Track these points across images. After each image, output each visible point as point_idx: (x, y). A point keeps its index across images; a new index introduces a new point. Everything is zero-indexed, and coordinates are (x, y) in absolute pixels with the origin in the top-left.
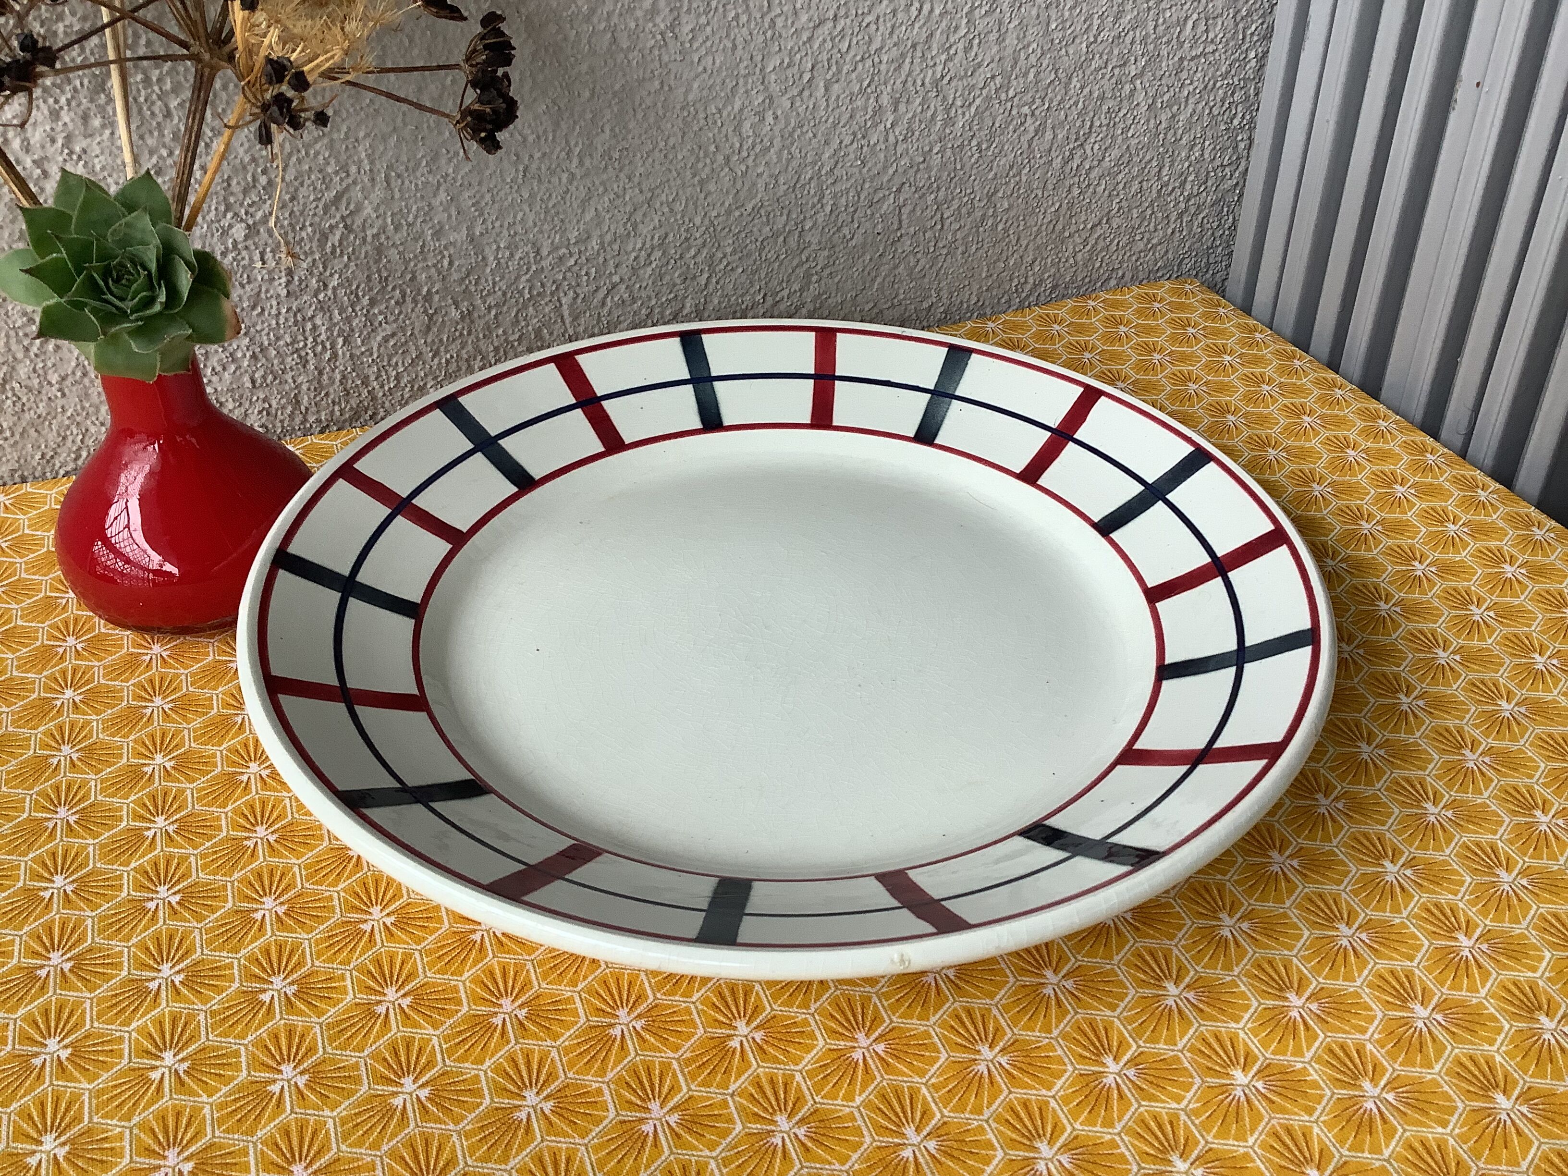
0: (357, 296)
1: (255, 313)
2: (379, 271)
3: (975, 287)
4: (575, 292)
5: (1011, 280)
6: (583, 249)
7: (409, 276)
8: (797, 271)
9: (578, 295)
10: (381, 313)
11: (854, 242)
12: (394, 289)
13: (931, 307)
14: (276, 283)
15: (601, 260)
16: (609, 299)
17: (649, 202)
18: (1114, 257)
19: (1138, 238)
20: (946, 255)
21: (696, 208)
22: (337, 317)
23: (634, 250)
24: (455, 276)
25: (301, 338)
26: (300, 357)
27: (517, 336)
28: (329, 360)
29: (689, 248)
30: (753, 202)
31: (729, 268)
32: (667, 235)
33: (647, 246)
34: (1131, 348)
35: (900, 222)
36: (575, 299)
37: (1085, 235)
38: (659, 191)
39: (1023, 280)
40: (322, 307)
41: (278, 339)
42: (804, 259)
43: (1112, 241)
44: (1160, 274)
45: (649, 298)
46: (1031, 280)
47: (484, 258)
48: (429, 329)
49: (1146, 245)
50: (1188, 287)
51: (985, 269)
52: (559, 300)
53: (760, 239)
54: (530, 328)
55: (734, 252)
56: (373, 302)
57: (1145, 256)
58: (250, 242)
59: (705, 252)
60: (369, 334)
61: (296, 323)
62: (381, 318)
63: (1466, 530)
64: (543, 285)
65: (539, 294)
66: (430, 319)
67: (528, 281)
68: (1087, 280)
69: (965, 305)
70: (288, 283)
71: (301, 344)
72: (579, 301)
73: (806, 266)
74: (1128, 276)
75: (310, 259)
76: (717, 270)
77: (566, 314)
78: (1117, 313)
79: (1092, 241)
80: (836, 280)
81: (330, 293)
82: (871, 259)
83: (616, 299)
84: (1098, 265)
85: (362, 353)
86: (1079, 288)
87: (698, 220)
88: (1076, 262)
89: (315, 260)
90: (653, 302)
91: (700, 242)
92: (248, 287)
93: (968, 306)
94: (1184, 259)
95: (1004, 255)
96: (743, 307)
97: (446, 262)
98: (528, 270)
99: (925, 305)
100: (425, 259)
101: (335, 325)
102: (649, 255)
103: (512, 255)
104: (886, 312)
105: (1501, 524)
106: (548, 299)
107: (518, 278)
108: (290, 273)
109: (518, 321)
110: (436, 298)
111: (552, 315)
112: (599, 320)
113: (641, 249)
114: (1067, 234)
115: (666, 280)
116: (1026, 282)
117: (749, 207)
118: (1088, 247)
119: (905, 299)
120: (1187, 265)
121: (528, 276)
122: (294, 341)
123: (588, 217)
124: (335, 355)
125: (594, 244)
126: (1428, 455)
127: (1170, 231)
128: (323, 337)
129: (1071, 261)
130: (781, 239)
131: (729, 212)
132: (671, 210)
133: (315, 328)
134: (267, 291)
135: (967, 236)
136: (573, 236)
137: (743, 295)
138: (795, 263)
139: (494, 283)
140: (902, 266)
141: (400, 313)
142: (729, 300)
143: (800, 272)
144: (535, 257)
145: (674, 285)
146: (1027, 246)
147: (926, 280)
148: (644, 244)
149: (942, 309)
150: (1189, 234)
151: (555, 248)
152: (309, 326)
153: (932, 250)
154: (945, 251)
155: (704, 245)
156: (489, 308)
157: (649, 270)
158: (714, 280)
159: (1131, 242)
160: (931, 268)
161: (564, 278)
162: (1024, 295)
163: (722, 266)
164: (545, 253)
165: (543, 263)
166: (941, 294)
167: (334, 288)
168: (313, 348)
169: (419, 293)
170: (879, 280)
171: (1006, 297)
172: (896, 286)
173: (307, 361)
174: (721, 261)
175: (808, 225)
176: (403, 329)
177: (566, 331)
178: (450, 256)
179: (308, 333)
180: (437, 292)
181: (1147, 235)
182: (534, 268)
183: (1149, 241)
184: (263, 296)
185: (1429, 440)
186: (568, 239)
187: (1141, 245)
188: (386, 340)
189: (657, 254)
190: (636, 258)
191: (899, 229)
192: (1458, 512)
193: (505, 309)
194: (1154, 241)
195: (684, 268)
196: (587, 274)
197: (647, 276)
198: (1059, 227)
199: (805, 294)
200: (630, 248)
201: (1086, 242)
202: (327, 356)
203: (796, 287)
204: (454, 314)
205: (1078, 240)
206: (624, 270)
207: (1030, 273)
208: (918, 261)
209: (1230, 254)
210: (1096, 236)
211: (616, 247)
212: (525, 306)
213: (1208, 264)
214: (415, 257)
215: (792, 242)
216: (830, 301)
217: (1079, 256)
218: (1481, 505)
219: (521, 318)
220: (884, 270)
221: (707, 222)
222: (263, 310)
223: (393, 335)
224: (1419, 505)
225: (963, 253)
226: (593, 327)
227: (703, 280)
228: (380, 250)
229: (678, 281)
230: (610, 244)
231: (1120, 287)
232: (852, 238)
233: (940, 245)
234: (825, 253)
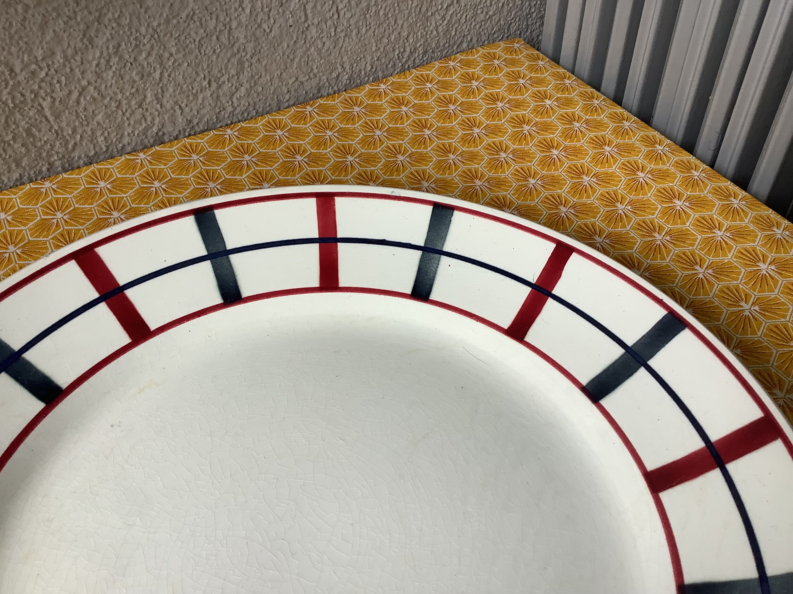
3: (369, 58)
4: (52, 97)
5: (394, 50)
6: (50, 63)
8: (232, 60)
9: (55, 99)
11: (273, 34)
13: (338, 76)
15: (68, 70)
16: (82, 99)
17: (99, 20)
18: (464, 27)
19: (479, 12)
20: (345, 37)
21: (139, 20)
23: (94, 58)
27: (10, 137)
29: (140, 53)
30: (186, 12)
31: (177, 64)
32: (119, 45)
33: (105, 54)
34: (481, 98)
35: (306, 15)
36: (53, 103)
37: (442, 13)
38: (105, 10)
39: (402, 50)
42: (236, 51)
43: (461, 16)
44: (496, 36)
45: (116, 94)
46: (408, 49)
49: (485, 16)
50: (516, 45)
51: (374, 45)
52: (40, 105)
53: (197, 40)
54: (21, 129)
55: (178, 51)
57: (485, 24)
59: (154, 53)
63: (728, 235)
64: (23, 95)
65: (21, 102)
67: (9, 93)
68: (447, 45)
69: (363, 73)
72: (57, 103)
73: (238, 56)
74: (474, 40)
76: (167, 67)
77: (48, 114)
78: (470, 71)
79: (448, 17)
80: (264, 64)
82: (288, 46)
83: (88, 98)
84: (453, 33)
86: (442, 51)
87: (143, 30)
88: (438, 33)
90: (120, 96)
91: (148, 46)
93: (366, 73)
94: (511, 23)
95: (387, 33)
96: (194, 91)
99: (334, 75)
102: (108, 61)
104: (305, 83)
105: (752, 227)
106: (29, 106)
109: (8, 125)
111: (37, 117)
112: (78, 116)
113: (100, 58)
114: (430, 14)
115: (127, 78)
116: (404, 51)
117: (184, 16)
118: (446, 22)
119: (318, 72)
120: (514, 28)
121: (8, 90)
123: (48, 38)
125: (59, 58)
126: (694, 172)
127: (500, 5)
129: (435, 33)
130: (214, 38)
131: (168, 21)
132: (119, 25)
135: (358, 22)
136: (39, 54)
137: (191, 83)
138: (229, 55)
140: (313, 48)
142: (182, 88)
143: (234, 60)
144: (10, 75)
145: (134, 82)
146: (402, 26)
147: (332, 57)
148: (102, 53)
149: (347, 77)
150: (514, 5)
151: (25, 67)
153: (333, 34)
154: (343, 34)
155: (152, 48)
157: (110, 73)
158: (166, 75)
159: (475, 15)
160: (334, 47)
161: (40, 87)
162: (404, 60)
163: (170, 63)
164: (18, 70)
165: (19, 78)
166: (345, 66)
170: (297, 60)
171: (392, 63)
172: (310, 64)
174: (169, 59)
175: (234, 24)
177: (51, 127)
181: (485, 10)
182: (11, 83)
183: (487, 13)
185: (692, 159)
186: (36, 57)
187: (482, 17)
189: (115, 60)
190: (97, 65)
191: (305, 22)
192: (720, 219)
194: (491, 13)
195: (140, 68)
196: (58, 82)
197: (110, 78)
198: (424, 9)
199: (241, 77)
200: (90, 58)
201: (443, 18)
203: (233, 72)
205: (438, 18)
206: (89, 76)
207: (407, 44)
208: (324, 43)
209: (542, 17)
210: (450, 13)
211: (78, 58)
212: (11, 113)
213: (527, 26)
215: (224, 39)
216: (262, 80)
217: (440, 29)
218: (735, 212)
219: (11, 123)
220: (299, 53)
221: (150, 31)
224: (694, 215)
225: (357, 35)
226: (74, 122)
227: (157, 75)
229: (137, 78)
230: (73, 57)
231: (471, 48)
232: (271, 31)
233: (339, 30)
234: (251, 45)
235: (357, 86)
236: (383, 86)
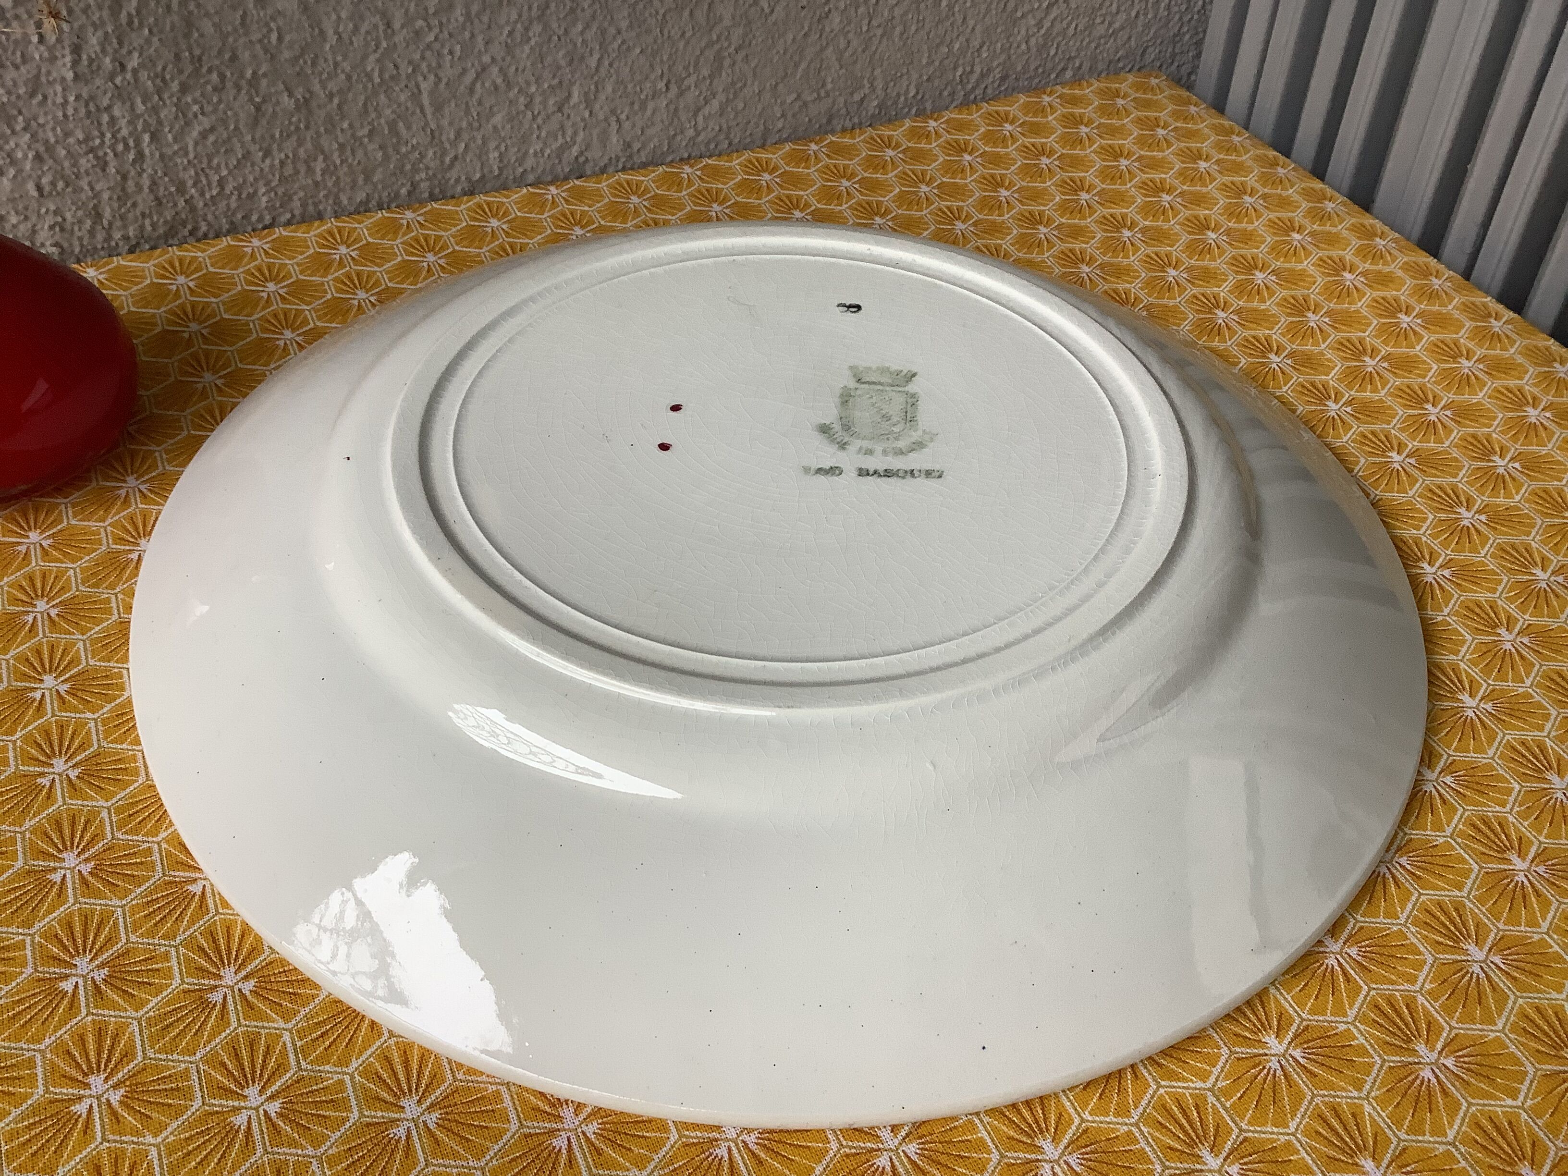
0: (164, 80)
1: (34, 102)
2: (190, 49)
3: (915, 76)
4: (436, 75)
5: (955, 68)
6: (444, 20)
7: (227, 56)
8: (707, 53)
9: (440, 80)
10: (195, 101)
11: (773, 18)
12: (210, 71)
13: (862, 100)
14: (59, 63)
15: (467, 34)
16: (478, 85)
18: (1071, 43)
19: (1098, 20)
20: (882, 36)
22: (140, 108)
23: (507, 22)
24: (287, 54)
25: (96, 133)
26: (97, 157)
27: (365, 131)
28: (134, 161)
29: (575, 22)
31: (624, 47)
33: (525, 15)
34: (1095, 152)
36: (436, 84)
37: (1039, 15)
39: (968, 69)
40: (120, 94)
41: (67, 134)
42: (715, 38)
43: (1069, 25)
44: (1121, 65)
45: (528, 83)
46: (977, 69)
47: (322, 32)
48: (256, 122)
49: (1108, 30)
50: (1154, 81)
51: (926, 55)
52: (418, 86)
53: (662, 12)
54: (383, 121)
55: (631, 26)
56: (184, 89)
57: (1106, 43)
58: (21, 11)
59: (595, 25)
60: (182, 129)
61: (89, 114)
62: (196, 108)
63: (1481, 366)
64: (396, 66)
65: (392, 78)
66: (258, 108)
67: (378, 61)
68: (1040, 70)
69: (902, 99)
70: (75, 63)
71: (97, 142)
72: (442, 86)
73: (717, 47)
74: (1086, 67)
75: (100, 33)
76: (610, 50)
77: (426, 101)
78: (1077, 111)
79: (1047, 24)
80: (753, 65)
81: (129, 76)
82: (794, 39)
83: (487, 85)
84: (1052, 52)
85: (175, 153)
86: (1030, 79)
88: (1028, 48)
89: (106, 33)
90: (533, 89)
91: (588, 13)
92: (23, 69)
93: (906, 99)
94: (1147, 47)
95: (948, 38)
96: (643, 97)
97: (274, 37)
98: (377, 47)
99: (857, 97)
100: (247, 34)
101: (138, 116)
102: (527, 29)
103: (356, 28)
104: (811, 105)
105: (1520, 359)
106: (403, 85)
107: (365, 57)
108: (76, 50)
109: (366, 112)
110: (264, 82)
111: (409, 104)
112: (467, 111)
113: (516, 22)
114: (1019, 14)
115: (549, 60)
116: (972, 71)
118: (1043, 31)
119: (833, 89)
120: (1151, 55)
121: (377, 55)
122: (88, 138)
124: (140, 156)
125: (458, 14)
126: (1434, 279)
127: (1133, 13)
128: (125, 132)
129: (1024, 46)
130: (686, 13)
133: (113, 120)
134: (49, 73)
135: (906, 13)
136: (432, 4)
137: (640, 82)
138: (703, 44)
139: (336, 64)
140: (831, 48)
141: (220, 101)
142: (626, 87)
143: (710, 54)
144: (385, 31)
145: (559, 68)
146: (973, 29)
147: (858, 66)
148: (520, 15)
149: (875, 103)
150: (1155, 17)
151: (408, 21)
152: (105, 118)
153: (865, 28)
154: (879, 32)
155: (593, 17)
156: (331, 96)
157: (527, 49)
158: (606, 63)
159: (1090, 26)
160: (864, 51)
161: (423, 58)
162: (970, 86)
163: (615, 45)
164: (397, 25)
165: (396, 39)
166: (875, 84)
167: (135, 71)
168: (113, 148)
169: (242, 76)
170: (803, 65)
171: (949, 88)
172: (823, 74)
173: (106, 163)
174: (614, 37)
176: (224, 122)
177: (427, 124)
178: (279, 29)
179: (104, 127)
180: (265, 75)
181: (1108, 18)
182: (384, 44)
183: (1110, 24)
184: (43, 79)
185: (1432, 261)
186: (426, 9)
187: (1101, 30)
188: (204, 135)
189: (537, 28)
190: (510, 33)
192: (1471, 345)
193: (350, 96)
194: (1117, 25)
195: (570, 47)
196: (451, 53)
197: (524, 56)
199: (715, 82)
200: (502, 21)
201: (1039, 25)
202: (131, 156)
203: (705, 72)
204: (287, 102)
205: (1033, 22)
206: (497, 50)
207: (977, 60)
208: (849, 42)
209: (1200, 43)
210: (1052, 16)
211: (485, 19)
212: (375, 93)
213: (1173, 56)
214: (235, 30)
215: (701, 16)
216: (745, 90)
217: (1033, 41)
218: (1495, 337)
219: (371, 109)
220: (810, 52)
222: (45, 97)
223: (212, 129)
224: (1427, 337)
225: (902, 34)
226: (461, 120)
227: (593, 62)
228: (189, 23)
229: (563, 63)
230: (478, 15)
231: (1077, 80)
232: (772, 11)
233: (875, 23)
234: (740, 31)
235: (890, 121)
236: (932, 123)
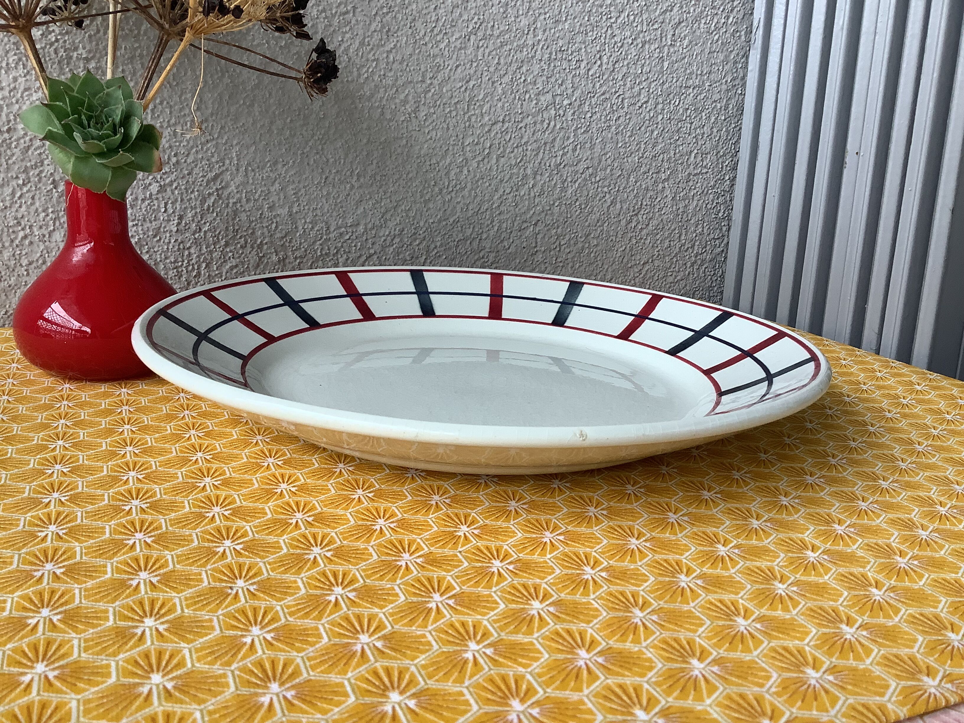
0: (218, 239)
1: (155, 239)
2: (233, 225)
6: (354, 230)
7: (250, 231)
8: (477, 263)
9: (349, 258)
10: (231, 251)
11: (510, 250)
12: (241, 238)
14: (171, 223)
15: (365, 238)
16: (367, 263)
17: (395, 208)
18: (656, 284)
19: (669, 274)
20: (562, 267)
21: (421, 216)
22: (204, 250)
23: (384, 236)
24: (278, 235)
25: (180, 259)
26: (178, 272)
28: (195, 276)
29: (415, 240)
30: (454, 218)
32: (403, 231)
33: (392, 233)
35: (536, 243)
36: (347, 260)
37: (640, 268)
38: (401, 203)
40: (196, 242)
41: (166, 258)
43: (655, 274)
47: (296, 227)
48: (258, 266)
49: (674, 279)
53: (457, 240)
55: (441, 245)
56: (227, 245)
57: (674, 286)
58: (160, 196)
59: (425, 243)
60: (222, 263)
61: (179, 249)
62: (230, 254)
63: (887, 375)
64: (329, 249)
65: (326, 254)
66: (260, 260)
67: (321, 245)
70: (179, 224)
71: (180, 264)
72: (349, 261)
75: (193, 212)
79: (644, 273)
81: (202, 234)
82: (519, 262)
83: (371, 264)
85: (216, 275)
87: (422, 224)
89: (196, 213)
91: (422, 236)
92: (154, 223)
97: (274, 225)
98: (321, 238)
100: (261, 223)
101: (202, 254)
102: (392, 240)
103: (313, 228)
105: (908, 373)
107: (314, 242)
108: (181, 218)
110: (265, 247)
113: (388, 236)
117: (451, 220)
120: (698, 295)
121: (321, 242)
122: (175, 262)
123: (359, 212)
124: (199, 274)
125: (361, 228)
126: (857, 352)
127: (687, 273)
128: (194, 261)
129: (633, 282)
130: (469, 242)
131: (440, 221)
132: (407, 216)
133: (190, 254)
134: (165, 227)
135: (574, 257)
136: (350, 221)
138: (476, 257)
139: (301, 244)
140: (537, 269)
141: (242, 253)
143: (479, 264)
144: (326, 231)
145: (406, 260)
148: (390, 232)
150: (698, 276)
151: (338, 227)
152: (186, 253)
154: (561, 264)
155: (424, 238)
156: (296, 258)
157: (391, 249)
158: (429, 261)
161: (342, 246)
163: (434, 253)
164: (332, 229)
165: (331, 235)
167: (205, 232)
168: (187, 267)
169: (255, 243)
173: (182, 276)
175: (484, 236)
176: (243, 263)
178: (277, 222)
179: (185, 257)
180: (266, 243)
181: (674, 274)
182: (325, 237)
183: (676, 277)
184: (162, 230)
186: (346, 223)
187: (671, 279)
188: (232, 268)
189: (397, 240)
190: (385, 240)
191: (536, 247)
192: (881, 369)
193: (305, 260)
194: (679, 278)
196: (355, 246)
198: (625, 260)
200: (381, 234)
202: (194, 274)
204: (274, 258)
205: (636, 270)
206: (377, 247)
208: (546, 268)
209: (722, 292)
211: (373, 232)
214: (256, 220)
215: (475, 244)
221: (427, 225)
222: (160, 239)
223: (236, 266)
225: (572, 268)
227: (422, 260)
228: (236, 213)
229: (408, 258)
230: (371, 229)
233: (559, 260)
234: (494, 254)
